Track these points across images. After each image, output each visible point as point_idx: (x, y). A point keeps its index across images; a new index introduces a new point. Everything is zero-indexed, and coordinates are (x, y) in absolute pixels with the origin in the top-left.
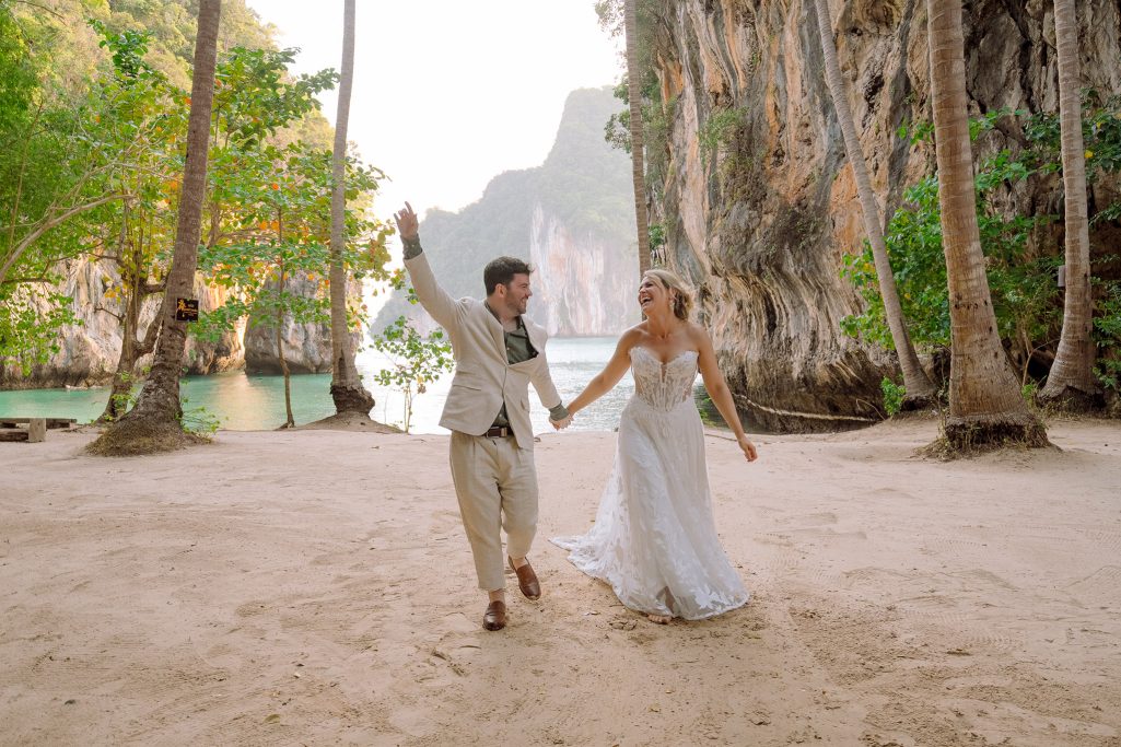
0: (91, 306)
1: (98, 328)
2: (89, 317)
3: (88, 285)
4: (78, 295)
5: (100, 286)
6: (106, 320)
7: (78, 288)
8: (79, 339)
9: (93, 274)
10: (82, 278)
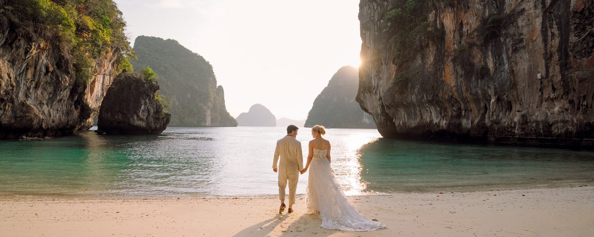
0: (34, 83)
1: (36, 98)
2: (31, 90)
3: (36, 68)
4: (26, 74)
5: (44, 70)
6: (42, 93)
7: (28, 69)
8: (23, 104)
9: (41, 61)
10: (32, 63)
